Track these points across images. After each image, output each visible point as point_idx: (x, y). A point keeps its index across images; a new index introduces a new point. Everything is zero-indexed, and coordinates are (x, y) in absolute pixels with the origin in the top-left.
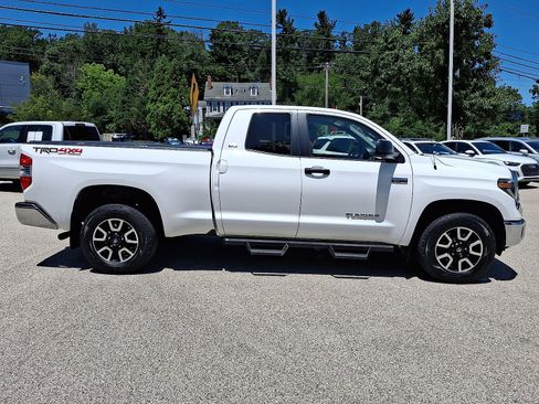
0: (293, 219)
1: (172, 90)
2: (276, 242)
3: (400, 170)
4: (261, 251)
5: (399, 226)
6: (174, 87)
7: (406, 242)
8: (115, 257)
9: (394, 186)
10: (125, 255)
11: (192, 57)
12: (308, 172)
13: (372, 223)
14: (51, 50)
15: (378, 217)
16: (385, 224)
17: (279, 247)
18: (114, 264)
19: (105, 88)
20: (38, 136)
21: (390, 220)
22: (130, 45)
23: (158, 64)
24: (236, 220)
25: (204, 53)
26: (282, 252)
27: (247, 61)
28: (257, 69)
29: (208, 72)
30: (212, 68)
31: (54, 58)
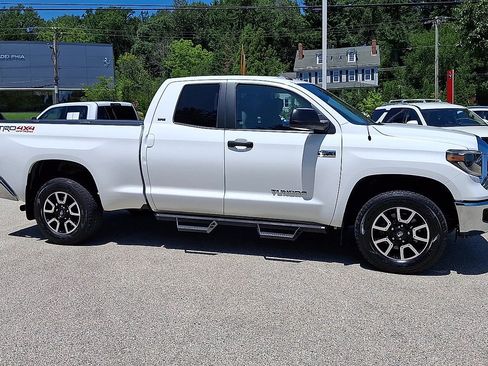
0: (218, 195)
1: (257, 62)
2: (202, 219)
3: (329, 142)
4: (187, 227)
5: (328, 205)
6: (259, 60)
7: (337, 222)
8: (62, 228)
9: (321, 160)
10: (70, 227)
11: (284, 24)
12: (232, 145)
13: (300, 200)
14: (143, 28)
15: (306, 194)
16: (312, 202)
17: (206, 224)
18: (61, 234)
19: (193, 65)
20: (73, 116)
21: (319, 198)
22: (220, 17)
23: (244, 36)
24: (166, 195)
25: (297, 18)
26: (208, 230)
27: (348, 23)
28: (361, 31)
29: (302, 40)
30: (306, 34)
31: (146, 37)
